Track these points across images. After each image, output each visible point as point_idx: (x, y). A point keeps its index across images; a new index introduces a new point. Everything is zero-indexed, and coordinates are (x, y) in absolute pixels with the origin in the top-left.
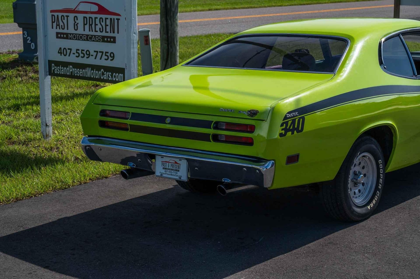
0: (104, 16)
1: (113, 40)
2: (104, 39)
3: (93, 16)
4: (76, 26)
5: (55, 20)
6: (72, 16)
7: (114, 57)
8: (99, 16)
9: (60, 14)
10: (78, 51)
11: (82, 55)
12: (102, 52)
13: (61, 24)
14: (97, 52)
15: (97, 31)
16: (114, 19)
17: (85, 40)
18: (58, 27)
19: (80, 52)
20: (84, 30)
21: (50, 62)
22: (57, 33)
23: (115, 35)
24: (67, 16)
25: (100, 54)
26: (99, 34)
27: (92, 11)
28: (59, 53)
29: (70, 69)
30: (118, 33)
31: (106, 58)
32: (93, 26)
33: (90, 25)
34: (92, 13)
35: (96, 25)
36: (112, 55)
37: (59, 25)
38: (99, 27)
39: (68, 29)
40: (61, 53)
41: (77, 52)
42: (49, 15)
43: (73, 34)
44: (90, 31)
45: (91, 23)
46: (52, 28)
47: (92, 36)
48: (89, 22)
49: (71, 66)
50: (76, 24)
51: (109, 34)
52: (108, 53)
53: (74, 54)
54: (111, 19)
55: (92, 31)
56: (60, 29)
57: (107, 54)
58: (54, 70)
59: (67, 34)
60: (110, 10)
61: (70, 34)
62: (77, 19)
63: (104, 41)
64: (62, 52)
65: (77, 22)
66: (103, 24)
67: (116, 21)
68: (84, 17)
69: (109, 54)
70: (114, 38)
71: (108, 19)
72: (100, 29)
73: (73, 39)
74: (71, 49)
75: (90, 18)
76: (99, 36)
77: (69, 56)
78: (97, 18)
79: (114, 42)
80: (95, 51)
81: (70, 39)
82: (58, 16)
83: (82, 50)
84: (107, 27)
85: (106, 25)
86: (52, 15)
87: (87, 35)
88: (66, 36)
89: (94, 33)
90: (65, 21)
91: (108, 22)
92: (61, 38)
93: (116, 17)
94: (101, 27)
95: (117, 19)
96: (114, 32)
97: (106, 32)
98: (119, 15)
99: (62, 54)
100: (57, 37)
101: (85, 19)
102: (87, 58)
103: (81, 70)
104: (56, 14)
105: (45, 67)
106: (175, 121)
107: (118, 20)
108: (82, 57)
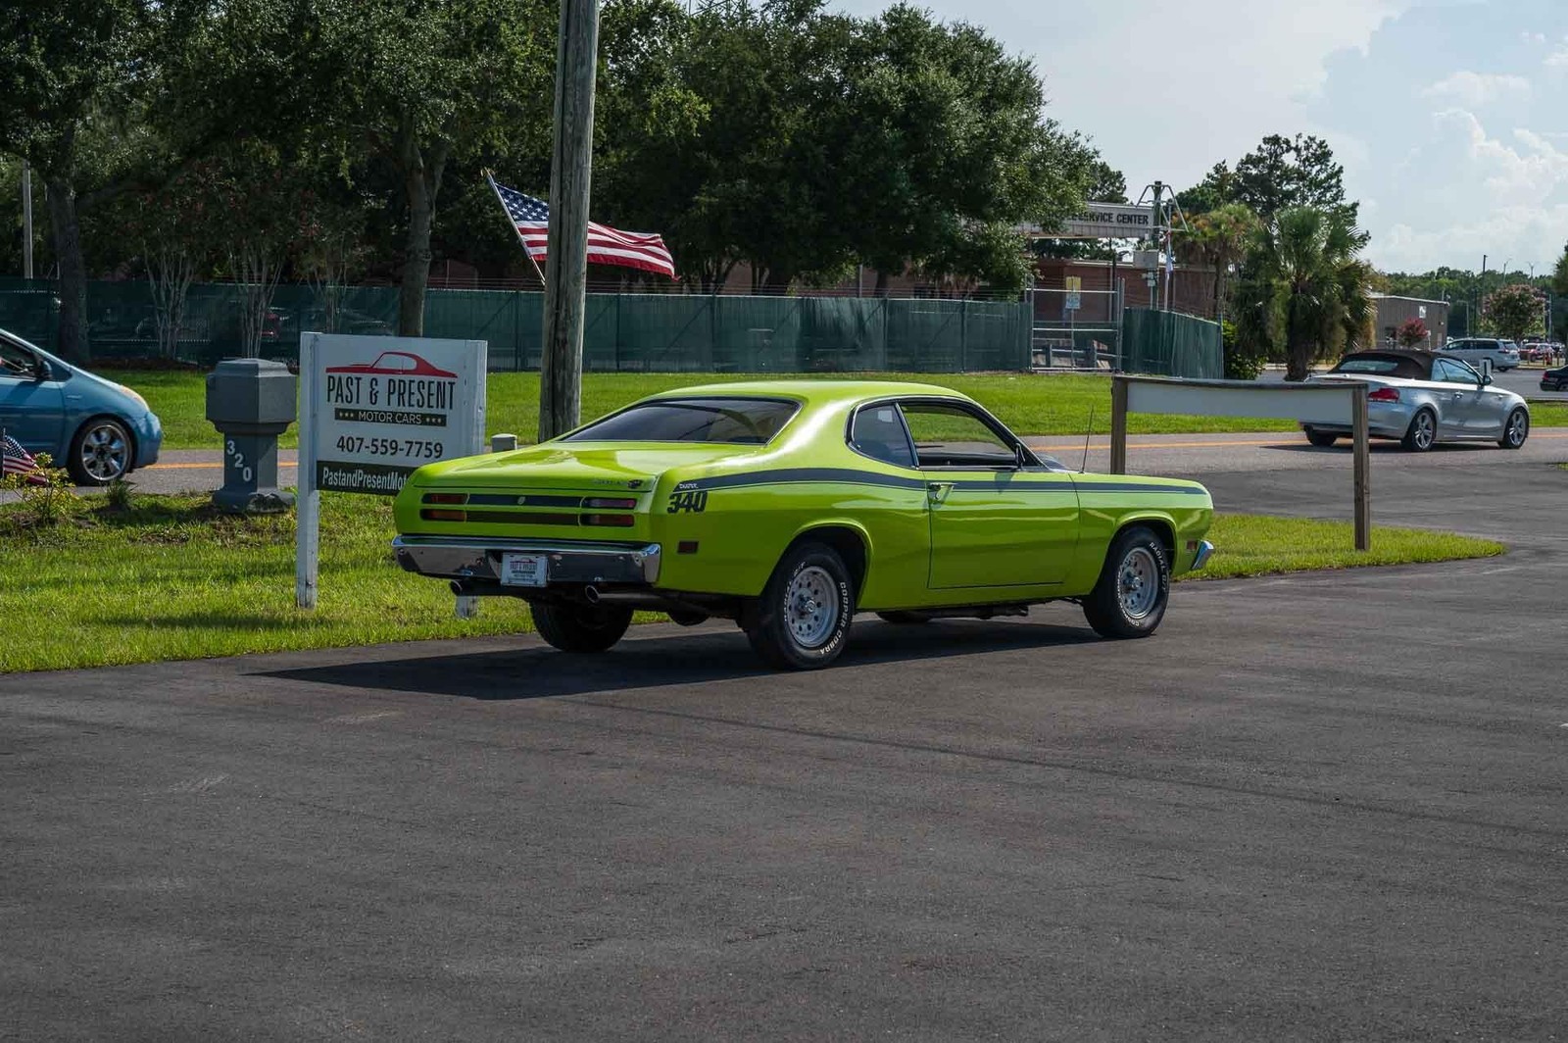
0: (426, 378)
1: (441, 421)
2: (424, 420)
3: (407, 378)
4: (373, 397)
5: (334, 386)
6: (366, 377)
7: (441, 451)
8: (417, 378)
9: (345, 376)
10: (375, 443)
11: (384, 450)
12: (421, 443)
13: (346, 392)
14: (411, 443)
15: (413, 406)
16: (444, 383)
17: (389, 422)
18: (340, 398)
19: (379, 444)
20: (389, 404)
21: (321, 464)
22: (338, 411)
23: (446, 411)
24: (358, 379)
25: (415, 448)
26: (416, 409)
27: (404, 369)
28: (338, 446)
29: (359, 476)
30: (451, 407)
31: (428, 453)
32: (406, 396)
33: (401, 394)
34: (405, 372)
35: (411, 394)
36: (438, 448)
37: (341, 395)
38: (416, 397)
39: (358, 402)
40: (343, 447)
41: (373, 445)
42: (323, 377)
43: (367, 411)
44: (399, 405)
45: (402, 391)
46: (329, 400)
47: (403, 414)
48: (398, 390)
49: (361, 471)
50: (374, 392)
51: (434, 411)
52: (430, 444)
53: (367, 447)
54: (439, 383)
55: (404, 405)
56: (342, 401)
57: (429, 446)
58: (327, 480)
59: (356, 412)
60: (439, 366)
61: (362, 411)
62: (376, 384)
63: (424, 423)
64: (345, 444)
65: (377, 388)
66: (425, 392)
67: (448, 387)
68: (390, 380)
69: (432, 447)
70: (444, 417)
71: (433, 382)
72: (418, 401)
73: (366, 420)
74: (362, 440)
75: (400, 381)
76: (416, 414)
77: (358, 451)
78: (413, 381)
79: (443, 424)
80: (407, 442)
81: (362, 420)
82: (340, 379)
83: (383, 441)
84: (431, 397)
85: (430, 394)
86: (330, 377)
87: (394, 414)
88: (355, 416)
89: (407, 409)
90: (354, 388)
91: (434, 387)
92: (344, 418)
93: (447, 380)
94: (420, 397)
95: (449, 383)
96: (443, 407)
97: (429, 406)
98: (454, 376)
99: (345, 449)
100: (337, 417)
101: (392, 384)
102: (392, 454)
103: (379, 477)
104: (336, 375)
105: (310, 475)
106: (531, 500)
107: (452, 384)
108: (382, 453)
